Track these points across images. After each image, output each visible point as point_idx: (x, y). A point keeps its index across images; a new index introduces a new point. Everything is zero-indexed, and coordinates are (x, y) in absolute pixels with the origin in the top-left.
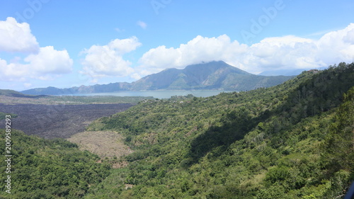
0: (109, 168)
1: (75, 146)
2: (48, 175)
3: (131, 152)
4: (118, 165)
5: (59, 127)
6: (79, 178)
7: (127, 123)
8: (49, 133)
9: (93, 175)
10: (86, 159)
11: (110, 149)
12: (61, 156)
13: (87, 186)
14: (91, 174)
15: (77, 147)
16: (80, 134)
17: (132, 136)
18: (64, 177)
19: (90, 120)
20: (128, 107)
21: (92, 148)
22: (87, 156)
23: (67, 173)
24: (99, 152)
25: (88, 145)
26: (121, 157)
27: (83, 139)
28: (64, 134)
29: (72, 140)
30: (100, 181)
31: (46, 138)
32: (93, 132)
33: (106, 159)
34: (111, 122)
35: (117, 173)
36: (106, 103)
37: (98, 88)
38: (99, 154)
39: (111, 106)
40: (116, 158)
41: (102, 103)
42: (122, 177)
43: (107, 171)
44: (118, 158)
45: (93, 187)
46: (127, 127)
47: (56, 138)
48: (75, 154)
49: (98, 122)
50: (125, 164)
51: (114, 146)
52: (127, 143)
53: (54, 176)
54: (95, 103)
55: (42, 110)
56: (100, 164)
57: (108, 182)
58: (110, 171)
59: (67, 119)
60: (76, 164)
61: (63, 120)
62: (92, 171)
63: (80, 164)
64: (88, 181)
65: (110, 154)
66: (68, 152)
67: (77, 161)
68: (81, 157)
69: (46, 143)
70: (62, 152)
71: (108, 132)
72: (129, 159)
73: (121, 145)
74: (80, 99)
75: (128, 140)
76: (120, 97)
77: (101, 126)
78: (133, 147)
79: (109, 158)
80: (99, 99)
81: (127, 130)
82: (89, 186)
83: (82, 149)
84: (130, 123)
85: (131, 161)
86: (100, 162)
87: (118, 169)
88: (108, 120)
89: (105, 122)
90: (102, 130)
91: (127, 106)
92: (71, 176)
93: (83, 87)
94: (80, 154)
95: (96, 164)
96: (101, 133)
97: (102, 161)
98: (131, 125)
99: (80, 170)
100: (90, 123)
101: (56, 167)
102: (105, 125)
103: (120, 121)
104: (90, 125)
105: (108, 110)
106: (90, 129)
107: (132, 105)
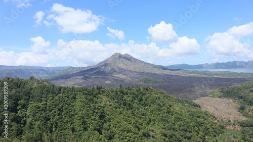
0: (223, 128)
1: (198, 106)
2: (179, 123)
3: (244, 119)
4: (231, 127)
5: (188, 91)
6: (199, 129)
7: (242, 94)
8: (182, 94)
9: (210, 130)
10: (206, 117)
11: (225, 113)
12: (188, 112)
13: (204, 137)
14: (208, 129)
15: (200, 107)
16: (203, 98)
17: (246, 106)
18: (189, 126)
19: (210, 89)
20: (243, 82)
21: (211, 110)
22: (207, 115)
23: (191, 124)
24: (216, 114)
25: (208, 107)
26: (235, 121)
27: (205, 102)
28: (191, 97)
29: (196, 102)
30: (215, 136)
31: (180, 98)
32: (213, 98)
33: (222, 120)
34: (227, 92)
35: (230, 133)
36: (224, 77)
37: (218, 65)
38: (216, 115)
39: (228, 80)
40: (230, 121)
41: (221, 77)
42: (234, 137)
43: (222, 130)
44: (232, 121)
45: (209, 139)
46: (242, 98)
47: (186, 99)
48: (198, 112)
49: (217, 91)
50: (238, 128)
51: (229, 111)
52: (241, 111)
53: (183, 124)
54: (216, 76)
55: (178, 79)
56: (216, 123)
57: (221, 138)
58: (224, 130)
59: (194, 87)
60: (198, 120)
61: (191, 87)
62: (209, 127)
63: (201, 119)
64: (206, 134)
65: (225, 117)
66: (193, 110)
67: (199, 117)
68: (202, 115)
69: (179, 101)
70: (189, 109)
71: (224, 99)
72: (242, 125)
73: (236, 112)
74: (204, 73)
75: (242, 108)
76: (236, 73)
77: (220, 94)
78: (246, 115)
79: (224, 120)
81: (242, 100)
82: (206, 137)
83: (203, 110)
84: (245, 95)
85: (244, 127)
86: (216, 121)
87: (231, 130)
88: (225, 90)
89: (222, 92)
90: (220, 97)
91: (243, 80)
92: (194, 127)
93: (207, 64)
94: (201, 113)
95: (213, 122)
96: (219, 99)
97: (218, 121)
98: (245, 96)
99: (201, 124)
100: (211, 91)
101: (184, 119)
102: (222, 93)
103: (236, 92)
104: (210, 93)
105: (226, 82)
106: (210, 95)
107: (248, 80)
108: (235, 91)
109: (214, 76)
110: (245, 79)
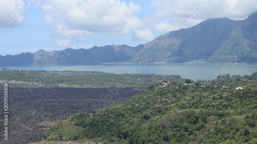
7: (126, 127)
19: (53, 118)
20: (128, 96)
36: (85, 86)
37: (69, 56)
39: (95, 93)
41: (77, 86)
46: (125, 136)
49: (67, 123)
54: (65, 85)
71: (87, 143)
74: (33, 76)
76: (112, 76)
77: (75, 131)
80: (72, 77)
81: (125, 142)
84: (132, 128)
88: (88, 120)
89: (81, 124)
90: (76, 139)
91: (127, 93)
93: (42, 53)
98: (133, 132)
100: (53, 124)
102: (81, 129)
103: (112, 124)
104: (53, 129)
105: (89, 100)
106: (52, 136)
107: (137, 92)
108: (112, 121)
109: (60, 85)
110: (131, 89)
